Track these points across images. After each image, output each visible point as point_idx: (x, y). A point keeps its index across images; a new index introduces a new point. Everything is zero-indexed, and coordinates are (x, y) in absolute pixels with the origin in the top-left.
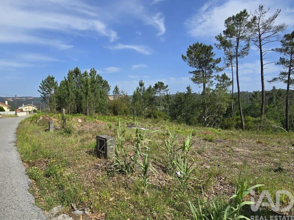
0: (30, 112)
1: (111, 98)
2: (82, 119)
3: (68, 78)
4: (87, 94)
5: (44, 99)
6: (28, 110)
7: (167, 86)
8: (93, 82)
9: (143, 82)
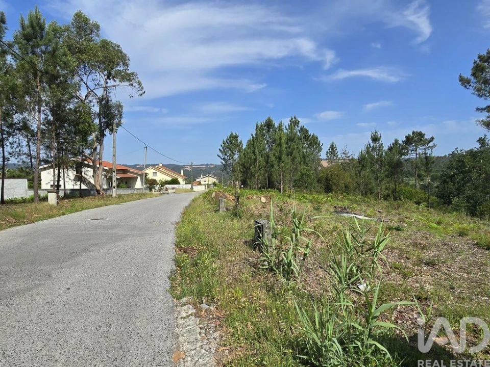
0: (209, 185)
1: (325, 164)
2: (266, 197)
3: (256, 135)
4: (280, 158)
5: (225, 166)
6: (207, 183)
7: (432, 139)
8: (291, 139)
9: (379, 134)
